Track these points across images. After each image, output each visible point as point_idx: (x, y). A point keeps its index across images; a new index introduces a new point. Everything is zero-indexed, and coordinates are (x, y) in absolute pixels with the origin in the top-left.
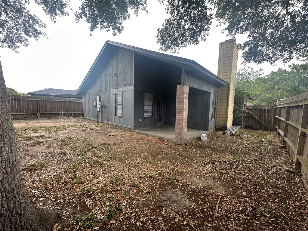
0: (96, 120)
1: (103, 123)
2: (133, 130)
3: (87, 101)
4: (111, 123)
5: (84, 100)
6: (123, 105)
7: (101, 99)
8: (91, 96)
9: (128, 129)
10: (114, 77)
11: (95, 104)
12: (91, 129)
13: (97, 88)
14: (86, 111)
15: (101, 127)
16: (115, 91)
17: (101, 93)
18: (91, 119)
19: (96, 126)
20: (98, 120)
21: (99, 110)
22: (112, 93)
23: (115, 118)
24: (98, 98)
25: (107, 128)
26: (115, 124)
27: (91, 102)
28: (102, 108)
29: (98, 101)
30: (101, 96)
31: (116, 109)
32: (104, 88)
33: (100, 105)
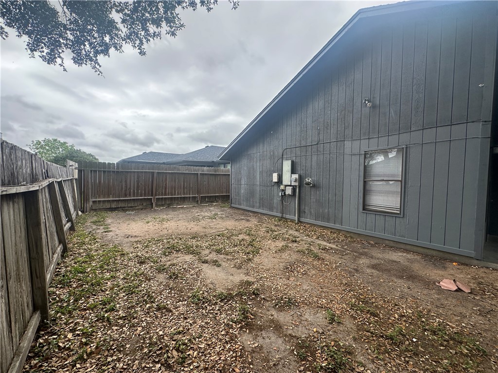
0: (279, 215)
1: (301, 222)
2: (476, 262)
3: (244, 172)
4: (338, 226)
5: (233, 170)
6: (410, 183)
7: (298, 168)
8: (258, 161)
9: (434, 253)
10: (363, 109)
11: (275, 178)
12: (315, 247)
13: (281, 144)
14: (238, 194)
15: (321, 237)
16: (364, 146)
17: (298, 153)
18: (255, 210)
19: (302, 233)
20: (283, 214)
21: (290, 194)
22: (348, 151)
23: (360, 217)
24: (287, 166)
25: (342, 241)
26: (360, 231)
27: (258, 173)
28: (301, 188)
29: (289, 171)
30: (298, 160)
31: (366, 192)
32: (309, 140)
33: (295, 181)
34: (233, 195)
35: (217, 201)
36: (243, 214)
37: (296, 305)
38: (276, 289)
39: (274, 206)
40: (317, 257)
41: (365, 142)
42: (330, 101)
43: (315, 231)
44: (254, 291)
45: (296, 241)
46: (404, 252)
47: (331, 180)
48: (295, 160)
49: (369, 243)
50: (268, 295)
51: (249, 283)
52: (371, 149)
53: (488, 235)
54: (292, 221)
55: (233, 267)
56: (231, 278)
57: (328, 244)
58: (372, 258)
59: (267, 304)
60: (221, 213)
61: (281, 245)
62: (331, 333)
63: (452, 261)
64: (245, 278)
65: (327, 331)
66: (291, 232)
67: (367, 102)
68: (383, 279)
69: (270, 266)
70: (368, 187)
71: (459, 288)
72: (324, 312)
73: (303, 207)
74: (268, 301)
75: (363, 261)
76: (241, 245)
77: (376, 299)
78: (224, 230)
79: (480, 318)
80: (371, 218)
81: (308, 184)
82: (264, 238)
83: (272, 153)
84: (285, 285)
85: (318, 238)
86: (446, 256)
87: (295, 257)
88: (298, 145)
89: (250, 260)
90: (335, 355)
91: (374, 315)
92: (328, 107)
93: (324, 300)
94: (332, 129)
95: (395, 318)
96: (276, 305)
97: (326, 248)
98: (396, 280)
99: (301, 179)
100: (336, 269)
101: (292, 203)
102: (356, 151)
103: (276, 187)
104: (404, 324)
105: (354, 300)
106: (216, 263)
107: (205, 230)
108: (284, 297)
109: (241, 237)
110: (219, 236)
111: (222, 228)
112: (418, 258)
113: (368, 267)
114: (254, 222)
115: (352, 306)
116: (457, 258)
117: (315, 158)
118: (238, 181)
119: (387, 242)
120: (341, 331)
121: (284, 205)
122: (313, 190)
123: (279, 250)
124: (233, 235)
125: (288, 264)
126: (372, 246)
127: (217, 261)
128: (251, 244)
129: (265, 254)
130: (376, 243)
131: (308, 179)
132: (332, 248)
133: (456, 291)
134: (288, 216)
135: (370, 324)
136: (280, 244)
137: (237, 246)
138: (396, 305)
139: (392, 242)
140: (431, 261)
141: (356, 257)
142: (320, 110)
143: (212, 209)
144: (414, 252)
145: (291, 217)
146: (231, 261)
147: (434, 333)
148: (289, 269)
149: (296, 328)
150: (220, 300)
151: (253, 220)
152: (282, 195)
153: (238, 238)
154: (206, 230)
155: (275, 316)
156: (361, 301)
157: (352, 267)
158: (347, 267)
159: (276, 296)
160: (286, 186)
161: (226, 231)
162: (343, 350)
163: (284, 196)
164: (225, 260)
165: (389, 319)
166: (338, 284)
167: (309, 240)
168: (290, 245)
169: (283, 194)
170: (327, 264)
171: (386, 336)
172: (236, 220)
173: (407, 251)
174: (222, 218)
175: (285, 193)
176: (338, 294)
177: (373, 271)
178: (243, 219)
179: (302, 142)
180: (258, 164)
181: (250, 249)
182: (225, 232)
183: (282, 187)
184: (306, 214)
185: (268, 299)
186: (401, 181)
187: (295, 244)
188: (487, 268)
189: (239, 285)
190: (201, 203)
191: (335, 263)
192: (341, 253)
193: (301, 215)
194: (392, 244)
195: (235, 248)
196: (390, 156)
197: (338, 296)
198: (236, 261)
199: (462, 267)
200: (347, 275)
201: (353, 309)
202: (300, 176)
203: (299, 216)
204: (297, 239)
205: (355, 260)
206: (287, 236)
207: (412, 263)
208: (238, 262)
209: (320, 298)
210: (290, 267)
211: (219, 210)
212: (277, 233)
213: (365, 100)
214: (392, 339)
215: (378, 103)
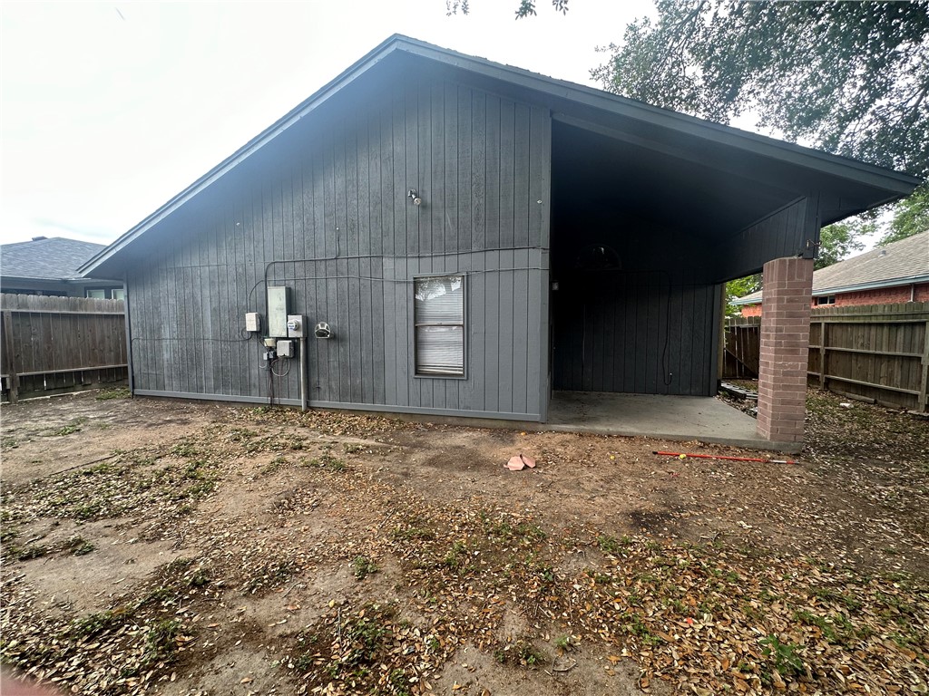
0: (266, 399)
1: (313, 409)
2: (541, 427)
3: (169, 308)
4: (378, 406)
5: (133, 305)
6: (473, 329)
7: (302, 303)
8: (208, 287)
9: (503, 424)
10: (409, 207)
11: (251, 323)
12: (338, 450)
13: (261, 251)
14: (155, 362)
15: (350, 430)
16: (413, 268)
17: (300, 273)
18: (204, 396)
19: (314, 429)
20: (273, 397)
21: (287, 354)
22: (388, 275)
23: (411, 385)
24: (277, 298)
25: (386, 430)
26: (413, 409)
27: (208, 313)
28: (310, 343)
29: (282, 309)
30: (299, 287)
31: (418, 345)
32: (320, 250)
33: (297, 329)
34: (138, 365)
35: (85, 386)
36: (172, 409)
37: (297, 572)
38: (254, 557)
39: (252, 382)
40: (341, 469)
41: (413, 262)
42: (355, 182)
43: (340, 422)
44: (194, 580)
45: (301, 448)
46: (470, 431)
47: (363, 326)
48: (293, 287)
49: (426, 427)
50: (233, 576)
51: (181, 566)
52: (422, 274)
53: (553, 392)
54: (294, 408)
55: (136, 542)
56: (128, 569)
57: (362, 441)
58: (429, 449)
59: (229, 595)
60: (101, 414)
61: (269, 460)
62: (360, 596)
63: (520, 431)
64: (171, 558)
65: (354, 596)
66: (290, 431)
67: (414, 196)
68: (442, 477)
69: (241, 511)
70: (420, 337)
71: (526, 465)
72: (349, 565)
73: (314, 379)
74: (231, 588)
75: (418, 456)
76: (163, 483)
77: (431, 512)
78: (107, 455)
79: (543, 495)
80: (427, 384)
81: (322, 334)
82: (227, 454)
83: (240, 270)
84: (273, 541)
85: (344, 433)
86: (515, 425)
87: (297, 478)
88: (298, 257)
89: (187, 511)
90: (365, 633)
91: (427, 537)
92: (353, 192)
93: (350, 543)
94: (361, 233)
95: (455, 531)
96: (250, 590)
97: (358, 449)
98: (458, 475)
99: (307, 325)
100: (374, 480)
101: (293, 373)
102: (402, 277)
103: (254, 343)
104: (465, 535)
105: (399, 525)
106: (76, 548)
107: (35, 468)
108: (270, 565)
109: (161, 465)
110: (88, 474)
111: (102, 453)
112: (485, 435)
113: (423, 464)
114: (201, 422)
115: (396, 536)
116: (524, 426)
117: (332, 285)
118: (152, 331)
119: (450, 420)
120: (377, 585)
121: (275, 379)
122: (333, 345)
123: (263, 474)
124: (137, 464)
125: (282, 496)
126: (431, 429)
127: (79, 541)
128: (192, 475)
129: (229, 488)
130: (435, 425)
131: (322, 325)
132: (368, 447)
133: (524, 469)
134: (284, 401)
135: (421, 554)
136: (265, 460)
137: (149, 487)
138: (457, 512)
139: (455, 419)
140: (499, 436)
141: (407, 452)
142: (339, 194)
143: (65, 407)
144: (481, 428)
145: (293, 401)
146: (129, 528)
147: (498, 533)
148: (285, 506)
149: (294, 617)
150: (85, 638)
151: (198, 419)
152: (269, 359)
153: (154, 468)
154: (42, 467)
155: (249, 613)
156: (411, 523)
157: (400, 471)
158: (391, 472)
159: (253, 570)
160: (278, 339)
161: (115, 459)
162: (379, 616)
163: (274, 360)
164: (107, 531)
165: (447, 535)
166: (375, 507)
167: (328, 439)
168: (289, 458)
169: (271, 357)
170: (359, 477)
171: (442, 563)
172: (151, 425)
173: (473, 428)
174: (103, 427)
175: (275, 353)
176: (375, 524)
177: (430, 469)
178: (170, 421)
179: (307, 252)
180: (207, 292)
181: (189, 484)
182: (110, 461)
183: (268, 342)
184: (322, 392)
185: (231, 583)
186: (463, 326)
187: (301, 454)
188: (551, 431)
189: (153, 580)
190: (21, 395)
191: (373, 471)
192: (384, 452)
193: (312, 394)
194: (456, 422)
195: (145, 494)
196: (453, 289)
197: (374, 527)
198: (145, 524)
199: (528, 436)
200: (391, 487)
201: (398, 541)
202: (306, 320)
203: (308, 397)
204: (304, 443)
205: (404, 458)
206: (283, 441)
207: (478, 444)
208: (150, 525)
209: (343, 542)
210: (287, 502)
211: (91, 408)
212: (258, 439)
213: (412, 193)
214: (449, 565)
215: (429, 201)
